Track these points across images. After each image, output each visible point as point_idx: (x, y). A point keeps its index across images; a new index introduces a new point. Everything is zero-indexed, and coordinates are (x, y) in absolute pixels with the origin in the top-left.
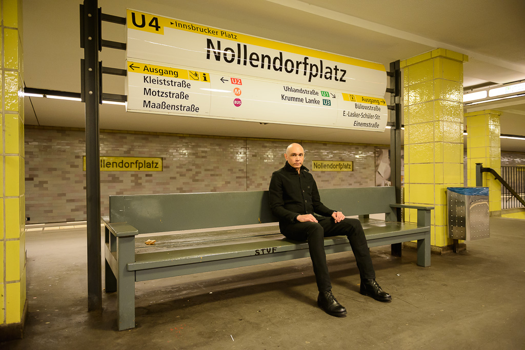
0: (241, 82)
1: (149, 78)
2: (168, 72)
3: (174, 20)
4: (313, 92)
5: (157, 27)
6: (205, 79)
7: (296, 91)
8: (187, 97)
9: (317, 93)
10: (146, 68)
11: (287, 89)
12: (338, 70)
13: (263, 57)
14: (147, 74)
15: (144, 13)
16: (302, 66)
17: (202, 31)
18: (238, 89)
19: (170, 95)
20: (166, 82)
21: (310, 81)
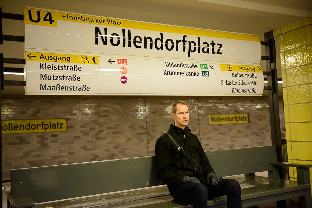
0: (126, 62)
1: (44, 65)
2: (61, 59)
3: (65, 13)
4: (192, 66)
5: (51, 21)
6: (94, 62)
7: (176, 66)
8: (78, 79)
9: (196, 66)
10: (42, 57)
11: (169, 65)
12: (215, 44)
13: (146, 39)
14: (43, 62)
15: (39, 9)
16: (181, 45)
17: (91, 20)
18: (124, 68)
19: (64, 78)
20: (60, 67)
21: (189, 55)
